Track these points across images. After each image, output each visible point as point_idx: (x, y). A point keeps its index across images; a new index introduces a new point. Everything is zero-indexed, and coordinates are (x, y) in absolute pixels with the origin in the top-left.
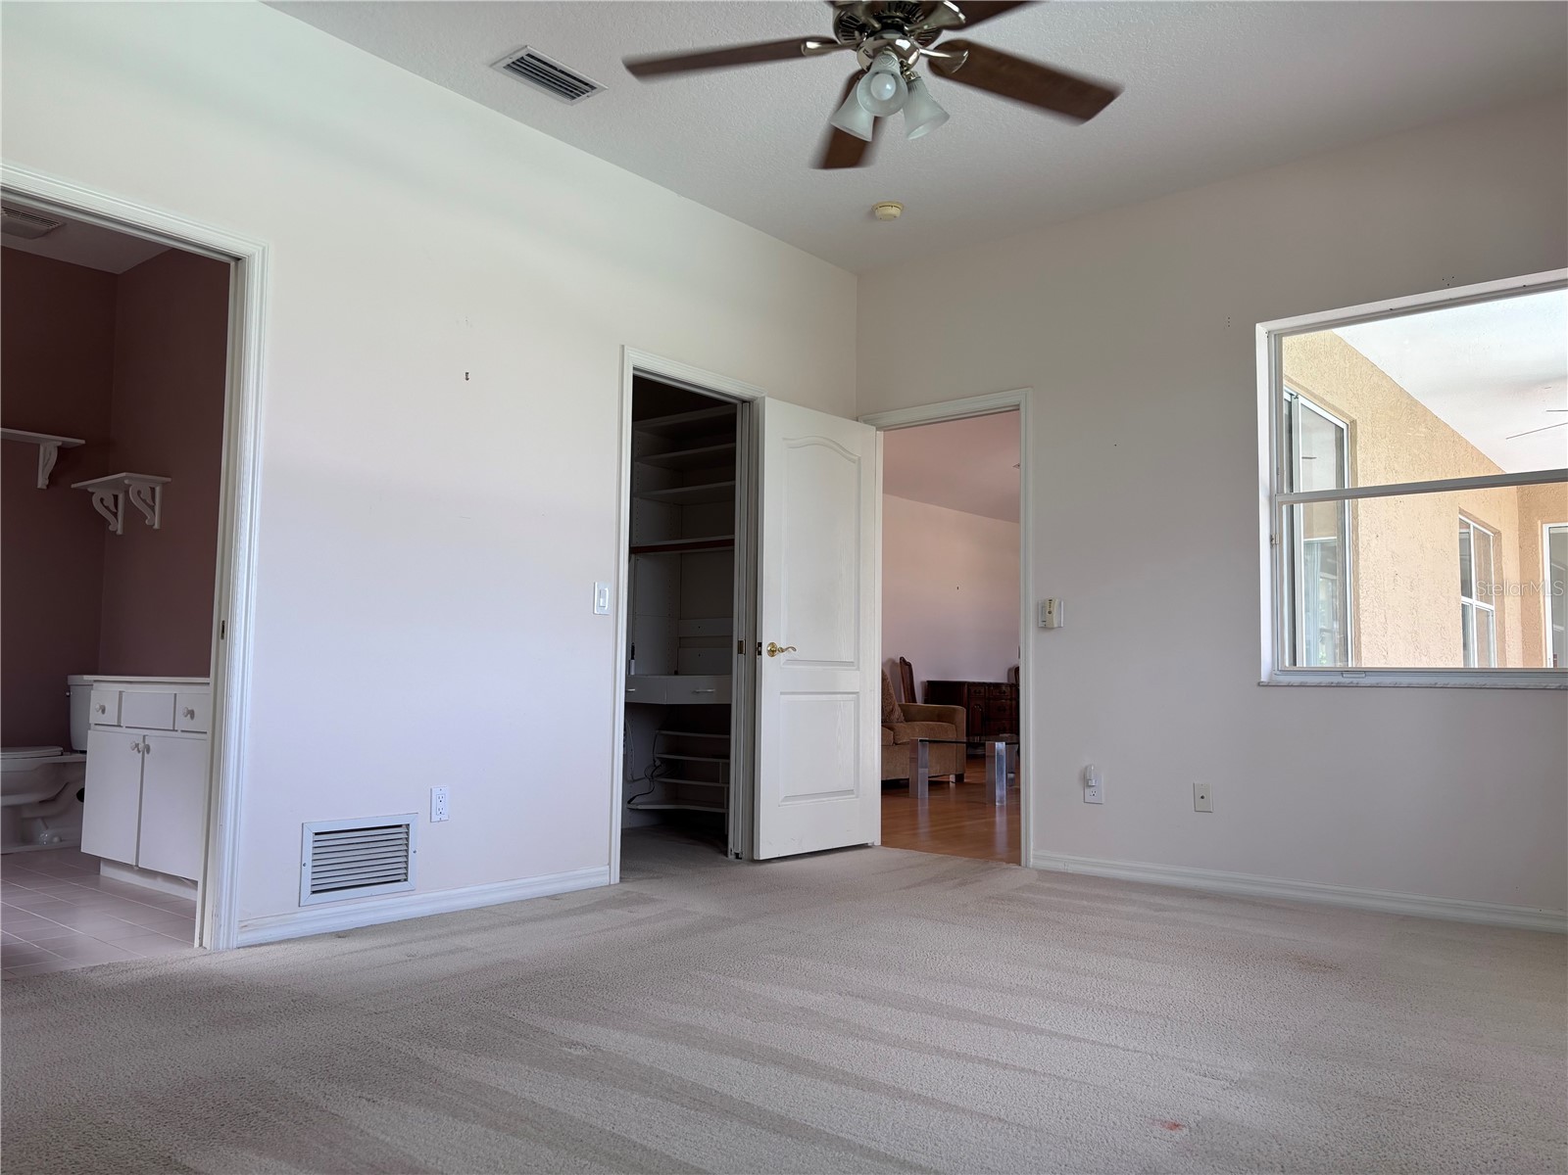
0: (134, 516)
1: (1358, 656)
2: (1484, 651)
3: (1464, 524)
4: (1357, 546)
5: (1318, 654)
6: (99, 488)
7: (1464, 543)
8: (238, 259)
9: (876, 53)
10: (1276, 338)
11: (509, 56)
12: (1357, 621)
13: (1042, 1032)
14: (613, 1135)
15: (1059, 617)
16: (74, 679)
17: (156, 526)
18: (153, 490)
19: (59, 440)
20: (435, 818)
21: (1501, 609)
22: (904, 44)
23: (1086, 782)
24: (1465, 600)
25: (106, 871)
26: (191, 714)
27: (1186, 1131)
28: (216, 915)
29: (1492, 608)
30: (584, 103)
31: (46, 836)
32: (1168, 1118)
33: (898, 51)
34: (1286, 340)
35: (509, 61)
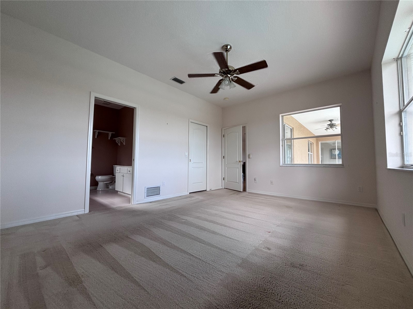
0: (121, 143)
1: (294, 162)
2: (311, 161)
3: (308, 142)
4: (294, 145)
5: (288, 162)
6: (117, 139)
7: (308, 144)
8: (135, 108)
9: (225, 77)
10: (283, 116)
11: (172, 78)
12: (294, 156)
13: (250, 218)
14: (189, 234)
15: (251, 157)
16: (114, 166)
17: (125, 145)
18: (124, 139)
19: (111, 133)
20: (164, 185)
21: (314, 154)
22: (229, 76)
23: (255, 180)
24: (309, 153)
25: (119, 193)
26: (130, 171)
27: (271, 233)
28: (133, 200)
29: (312, 154)
30: (183, 84)
31: (110, 187)
32: (268, 231)
33: (228, 77)
34: (284, 117)
35: (172, 79)
